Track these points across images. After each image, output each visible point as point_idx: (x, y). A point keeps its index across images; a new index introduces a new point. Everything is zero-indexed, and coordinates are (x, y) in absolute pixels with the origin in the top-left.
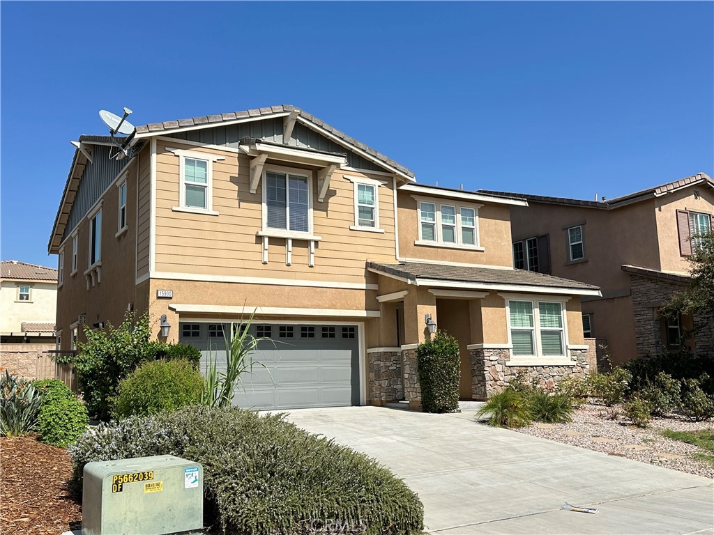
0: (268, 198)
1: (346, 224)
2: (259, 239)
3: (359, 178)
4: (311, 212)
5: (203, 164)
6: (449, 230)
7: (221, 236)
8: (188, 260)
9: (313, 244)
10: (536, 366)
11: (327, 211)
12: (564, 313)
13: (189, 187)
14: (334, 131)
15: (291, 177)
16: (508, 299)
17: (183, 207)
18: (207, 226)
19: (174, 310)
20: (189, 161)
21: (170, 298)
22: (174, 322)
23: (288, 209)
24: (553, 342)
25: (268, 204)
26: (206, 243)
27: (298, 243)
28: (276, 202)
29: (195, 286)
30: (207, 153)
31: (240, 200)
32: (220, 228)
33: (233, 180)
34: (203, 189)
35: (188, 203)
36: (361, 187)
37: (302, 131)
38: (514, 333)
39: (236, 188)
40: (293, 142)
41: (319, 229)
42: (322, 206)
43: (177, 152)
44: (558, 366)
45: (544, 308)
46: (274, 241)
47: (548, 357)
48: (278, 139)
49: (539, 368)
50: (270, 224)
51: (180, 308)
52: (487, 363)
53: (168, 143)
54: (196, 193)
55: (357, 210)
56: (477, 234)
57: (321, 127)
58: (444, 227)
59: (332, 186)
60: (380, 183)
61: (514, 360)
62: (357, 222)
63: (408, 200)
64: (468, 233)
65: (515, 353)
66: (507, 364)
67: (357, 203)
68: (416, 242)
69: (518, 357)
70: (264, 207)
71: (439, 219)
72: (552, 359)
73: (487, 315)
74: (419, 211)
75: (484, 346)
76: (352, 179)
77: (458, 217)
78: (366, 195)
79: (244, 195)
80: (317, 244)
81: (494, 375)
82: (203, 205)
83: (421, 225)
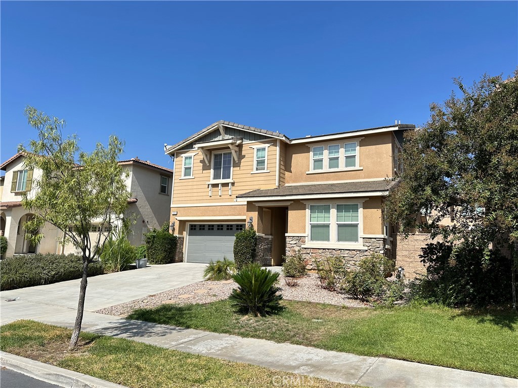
0: (214, 166)
1: (248, 171)
2: (208, 186)
3: (257, 145)
4: (232, 168)
5: (190, 158)
6: (334, 161)
7: (195, 187)
8: (183, 199)
9: (230, 184)
10: (328, 249)
11: (240, 166)
12: (361, 210)
13: (185, 168)
14: (239, 126)
15: (224, 153)
16: (308, 204)
17: (183, 177)
18: (191, 184)
19: (177, 219)
20: (186, 158)
21: (176, 215)
22: (177, 225)
23: (222, 169)
24: (348, 231)
25: (214, 169)
26: (189, 191)
27: (225, 185)
28: (217, 168)
29: (185, 209)
30: (191, 153)
31: (203, 170)
32: (195, 183)
33: (201, 162)
34: (190, 168)
35: (185, 175)
36: (258, 150)
37: (228, 130)
38: (313, 226)
39: (202, 165)
40: (227, 137)
41: (235, 177)
42: (237, 165)
43: (182, 155)
44: (349, 250)
46: (213, 186)
47: (341, 243)
48: (220, 138)
49: (330, 251)
50: (215, 178)
51: (179, 218)
53: (179, 152)
54: (188, 170)
55: (255, 163)
56: (357, 159)
57: (233, 126)
58: (331, 159)
59: (243, 153)
60: (269, 145)
61: (309, 244)
62: (255, 169)
63: (304, 148)
64: (350, 159)
65: (312, 239)
66: (303, 246)
67: (255, 159)
68: (307, 173)
69: (314, 242)
70: (212, 171)
71: (326, 155)
72: (344, 245)
73: (292, 215)
74: (311, 153)
75: (286, 235)
76: (253, 147)
77: (342, 150)
78: (260, 153)
79: (205, 168)
80: (233, 184)
81: (292, 253)
82: (190, 175)
83: (313, 161)
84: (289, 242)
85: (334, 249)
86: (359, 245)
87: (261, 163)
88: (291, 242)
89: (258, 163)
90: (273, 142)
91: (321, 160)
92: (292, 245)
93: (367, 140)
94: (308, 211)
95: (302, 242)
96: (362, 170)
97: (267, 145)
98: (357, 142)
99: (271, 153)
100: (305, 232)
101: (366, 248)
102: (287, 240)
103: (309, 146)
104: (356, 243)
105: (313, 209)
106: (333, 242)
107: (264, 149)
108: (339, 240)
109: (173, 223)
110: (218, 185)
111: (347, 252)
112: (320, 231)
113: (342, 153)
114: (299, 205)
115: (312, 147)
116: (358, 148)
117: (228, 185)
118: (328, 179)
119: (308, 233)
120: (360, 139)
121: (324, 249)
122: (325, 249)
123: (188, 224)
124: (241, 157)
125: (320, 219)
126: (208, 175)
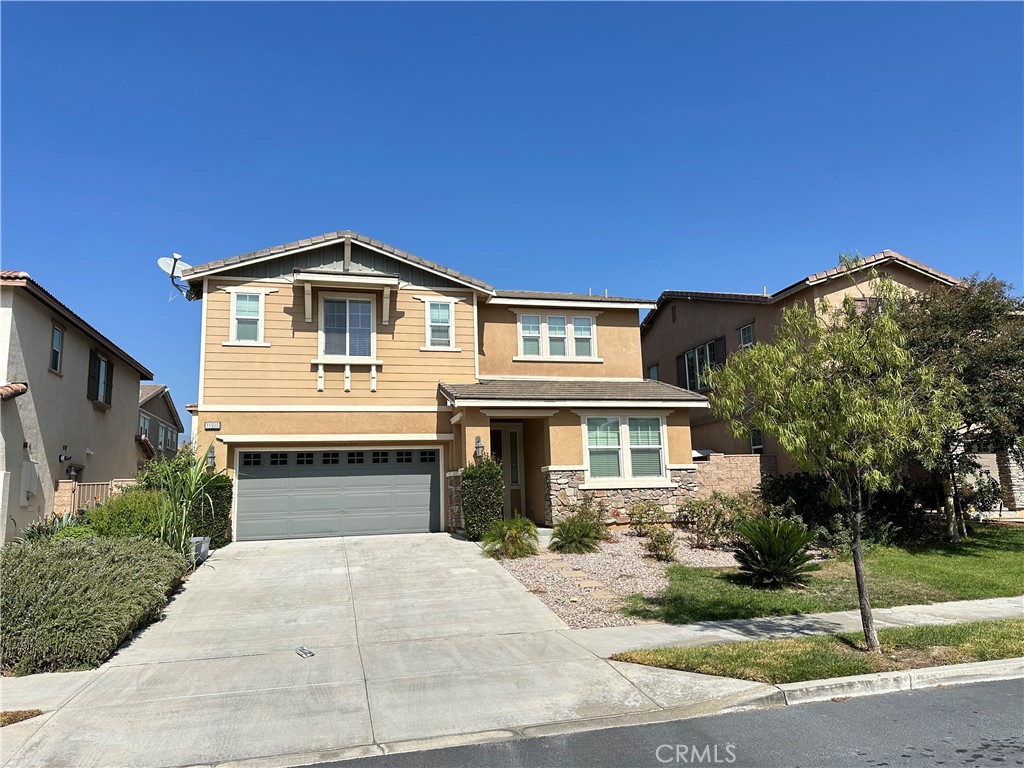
0: (326, 325)
1: (415, 346)
2: (315, 367)
3: (430, 296)
4: (374, 336)
5: (255, 298)
6: (557, 343)
7: (273, 367)
8: (238, 392)
9: (374, 368)
10: (621, 489)
11: (393, 333)
12: (664, 428)
13: (240, 321)
14: (396, 251)
15: (350, 301)
16: (585, 416)
17: (233, 341)
18: (258, 358)
19: (221, 441)
20: (241, 297)
21: (218, 430)
22: (222, 453)
23: (348, 334)
24: (646, 460)
25: (326, 331)
26: (257, 375)
27: (355, 368)
28: (335, 328)
29: (245, 417)
30: (259, 287)
31: (294, 330)
33: (287, 311)
34: (255, 322)
35: (239, 337)
36: (434, 306)
37: (360, 254)
38: (593, 453)
39: (290, 318)
40: (355, 268)
41: (383, 353)
42: (386, 329)
43: (228, 289)
44: (652, 489)
45: (634, 425)
46: (328, 368)
47: (638, 478)
48: (337, 266)
49: (624, 491)
50: (328, 351)
51: (227, 438)
52: (553, 486)
53: (219, 281)
54: (247, 327)
55: (428, 331)
56: (594, 345)
57: (381, 249)
58: (552, 339)
59: (399, 307)
60: (456, 300)
61: (591, 482)
62: (428, 342)
63: (506, 314)
64: (583, 344)
65: (593, 475)
66: (581, 487)
67: (428, 323)
68: (515, 358)
69: (597, 479)
70: (321, 335)
71: (545, 332)
72: (644, 481)
73: (557, 434)
74: (519, 325)
75: (551, 468)
76: (423, 298)
77: (570, 327)
78: (441, 314)
79: (299, 325)
80: (379, 368)
81: (563, 499)
82: (255, 338)
83: (522, 339)
84: (555, 481)
85: (630, 489)
86: (664, 481)
87: (440, 331)
88: (559, 481)
89: (433, 331)
90: (464, 293)
91: (536, 340)
92: (561, 486)
93: (607, 317)
94: (584, 427)
95: (579, 479)
96: (602, 363)
97: (452, 300)
98: (592, 317)
99: (461, 315)
100: (581, 463)
101: (676, 485)
102: (552, 477)
103: (515, 311)
104: (660, 478)
105: (593, 425)
106: (627, 479)
107: (446, 306)
108: (635, 474)
109: (212, 449)
110: (340, 368)
111: (649, 492)
112: (606, 460)
113: (570, 332)
114: (569, 417)
115: (521, 315)
116: (594, 327)
117: (366, 368)
118: (549, 373)
119: (586, 465)
120: (597, 314)
121: (614, 490)
122: (616, 489)
123: (238, 450)
124: (396, 315)
125: (604, 440)
126: (312, 343)
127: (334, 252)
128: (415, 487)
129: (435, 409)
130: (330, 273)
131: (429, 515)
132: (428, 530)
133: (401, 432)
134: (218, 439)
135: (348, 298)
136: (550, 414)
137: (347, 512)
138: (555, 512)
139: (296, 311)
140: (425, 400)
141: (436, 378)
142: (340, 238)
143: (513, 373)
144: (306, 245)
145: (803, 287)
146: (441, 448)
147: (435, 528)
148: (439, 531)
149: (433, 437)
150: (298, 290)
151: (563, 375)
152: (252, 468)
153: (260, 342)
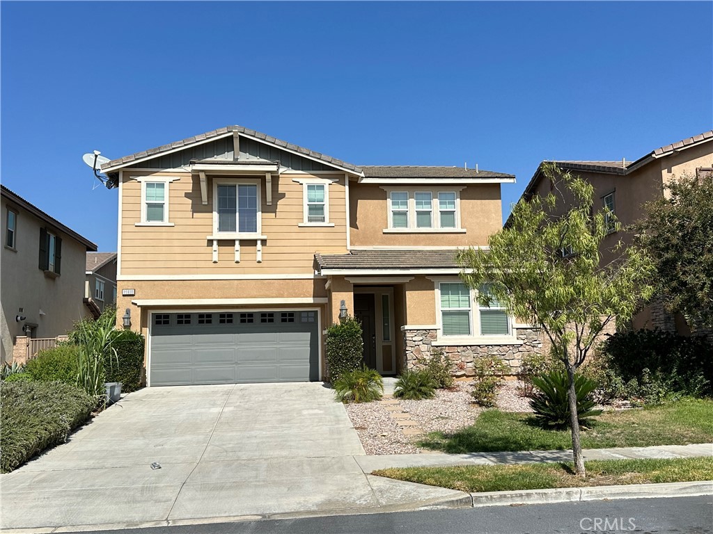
0: (219, 207)
1: (294, 222)
2: (210, 242)
3: (307, 179)
4: (259, 214)
5: (161, 185)
6: (424, 216)
7: (176, 243)
8: (148, 264)
9: (259, 242)
10: (470, 346)
11: (275, 212)
13: (149, 205)
14: (277, 141)
15: (239, 185)
17: (144, 222)
18: (165, 236)
19: (136, 304)
20: (149, 185)
21: (133, 295)
22: (136, 315)
23: (237, 214)
24: (493, 320)
25: (220, 212)
26: (163, 250)
27: (244, 243)
28: (227, 210)
29: (154, 285)
30: (164, 177)
31: (194, 212)
32: (175, 236)
33: (187, 195)
34: (162, 206)
35: (149, 219)
37: (248, 145)
39: (190, 201)
40: (244, 157)
41: (267, 229)
42: (270, 208)
43: (139, 179)
44: (499, 345)
46: (222, 243)
47: (487, 336)
48: (228, 157)
49: (473, 348)
50: (221, 229)
51: (140, 302)
52: (409, 343)
53: (132, 172)
54: (155, 210)
55: (306, 209)
56: (458, 216)
57: (264, 140)
58: (419, 213)
59: (281, 189)
60: (330, 182)
61: (442, 340)
62: (306, 219)
63: (378, 192)
64: (447, 216)
65: (445, 333)
66: (433, 344)
67: (306, 202)
68: (385, 231)
69: (449, 337)
70: (215, 215)
71: (412, 206)
72: (492, 339)
73: (413, 298)
74: (389, 201)
75: (407, 327)
76: (301, 181)
77: (436, 202)
78: (317, 194)
79: (198, 207)
80: (264, 242)
81: (417, 355)
82: (162, 219)
83: (392, 213)
84: (410, 339)
85: (479, 346)
86: (511, 338)
87: (316, 209)
88: (414, 339)
89: (310, 209)
90: (337, 175)
91: (405, 214)
92: (416, 343)
94: (437, 292)
95: (432, 337)
96: (465, 233)
97: (327, 182)
98: (456, 192)
99: (334, 195)
100: (434, 323)
101: (521, 342)
102: (408, 335)
103: (385, 189)
104: (507, 336)
105: (445, 289)
106: (476, 337)
107: (321, 187)
108: (484, 332)
109: (128, 312)
110: (231, 243)
111: (497, 348)
112: (457, 322)
113: (436, 206)
114: (424, 283)
115: (390, 192)
116: (458, 201)
117: (253, 243)
118: (416, 243)
119: (439, 324)
120: (461, 189)
121: (464, 346)
122: (466, 346)
123: (151, 312)
124: (278, 196)
125: (456, 303)
126: (208, 222)
127: (225, 144)
128: (297, 343)
129: (312, 276)
130: (222, 163)
131: (309, 367)
132: (308, 379)
133: (282, 296)
134: (133, 303)
135: (237, 183)
136: (407, 280)
137: (239, 364)
138: (410, 366)
139: (194, 195)
140: (303, 269)
141: (313, 250)
142: (229, 132)
143: (383, 243)
144: (201, 139)
145: (650, 160)
146: (318, 309)
147: (314, 378)
148: (318, 381)
149: (310, 300)
150: (196, 177)
151: (429, 245)
152: (162, 326)
153: (166, 222)
